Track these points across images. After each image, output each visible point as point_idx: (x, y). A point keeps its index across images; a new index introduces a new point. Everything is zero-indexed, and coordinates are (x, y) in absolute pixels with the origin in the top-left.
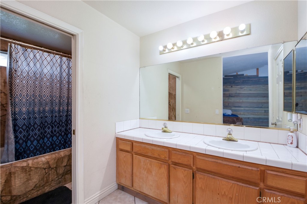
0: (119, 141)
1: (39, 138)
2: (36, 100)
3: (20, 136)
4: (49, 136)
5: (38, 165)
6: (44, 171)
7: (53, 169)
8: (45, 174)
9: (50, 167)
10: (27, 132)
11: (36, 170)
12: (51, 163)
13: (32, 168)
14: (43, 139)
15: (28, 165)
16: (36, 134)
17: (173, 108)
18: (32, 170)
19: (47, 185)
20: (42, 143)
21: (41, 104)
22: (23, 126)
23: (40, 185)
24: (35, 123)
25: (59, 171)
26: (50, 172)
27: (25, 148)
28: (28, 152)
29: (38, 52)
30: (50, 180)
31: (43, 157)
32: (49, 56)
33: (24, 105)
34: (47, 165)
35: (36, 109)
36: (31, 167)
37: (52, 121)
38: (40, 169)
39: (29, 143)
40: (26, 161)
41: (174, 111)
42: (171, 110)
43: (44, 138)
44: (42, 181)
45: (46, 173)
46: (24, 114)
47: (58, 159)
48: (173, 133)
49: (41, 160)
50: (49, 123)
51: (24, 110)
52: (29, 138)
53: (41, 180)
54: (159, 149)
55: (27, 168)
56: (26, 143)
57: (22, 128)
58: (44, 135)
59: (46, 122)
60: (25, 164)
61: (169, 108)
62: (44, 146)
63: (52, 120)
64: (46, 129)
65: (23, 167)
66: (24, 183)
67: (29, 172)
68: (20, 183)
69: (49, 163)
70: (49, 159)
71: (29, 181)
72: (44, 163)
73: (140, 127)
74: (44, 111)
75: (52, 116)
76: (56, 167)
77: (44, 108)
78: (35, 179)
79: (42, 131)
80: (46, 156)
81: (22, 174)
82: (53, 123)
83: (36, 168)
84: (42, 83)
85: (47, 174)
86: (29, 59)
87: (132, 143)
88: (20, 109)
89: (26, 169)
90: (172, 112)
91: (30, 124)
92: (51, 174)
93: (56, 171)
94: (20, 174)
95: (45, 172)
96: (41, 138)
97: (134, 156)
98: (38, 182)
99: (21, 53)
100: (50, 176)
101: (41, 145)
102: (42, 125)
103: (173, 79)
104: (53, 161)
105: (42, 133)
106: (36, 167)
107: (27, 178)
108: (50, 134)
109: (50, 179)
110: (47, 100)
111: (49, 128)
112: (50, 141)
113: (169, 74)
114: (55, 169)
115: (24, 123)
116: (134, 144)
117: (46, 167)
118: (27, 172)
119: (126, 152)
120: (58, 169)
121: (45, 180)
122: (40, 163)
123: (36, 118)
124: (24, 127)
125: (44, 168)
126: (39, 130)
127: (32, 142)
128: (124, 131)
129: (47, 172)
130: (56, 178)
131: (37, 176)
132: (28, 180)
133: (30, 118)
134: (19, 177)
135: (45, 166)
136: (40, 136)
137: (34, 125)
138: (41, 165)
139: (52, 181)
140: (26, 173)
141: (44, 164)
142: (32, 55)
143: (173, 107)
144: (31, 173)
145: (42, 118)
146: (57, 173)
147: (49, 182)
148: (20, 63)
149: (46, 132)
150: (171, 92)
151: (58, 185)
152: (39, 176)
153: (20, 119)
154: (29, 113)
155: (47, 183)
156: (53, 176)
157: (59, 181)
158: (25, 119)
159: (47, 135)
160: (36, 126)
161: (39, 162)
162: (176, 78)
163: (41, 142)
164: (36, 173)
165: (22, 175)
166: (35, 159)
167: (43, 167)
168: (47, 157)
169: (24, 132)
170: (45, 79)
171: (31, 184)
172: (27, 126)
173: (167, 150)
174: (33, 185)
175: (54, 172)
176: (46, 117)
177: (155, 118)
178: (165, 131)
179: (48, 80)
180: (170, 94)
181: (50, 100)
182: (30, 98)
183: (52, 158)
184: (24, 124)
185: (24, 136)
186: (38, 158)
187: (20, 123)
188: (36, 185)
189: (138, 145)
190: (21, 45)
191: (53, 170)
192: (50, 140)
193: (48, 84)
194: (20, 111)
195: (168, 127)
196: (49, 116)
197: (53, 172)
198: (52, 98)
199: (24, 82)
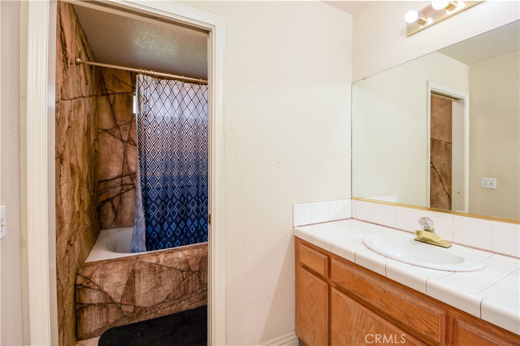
0: (301, 245)
1: (178, 220)
2: (174, 160)
3: (153, 214)
4: (193, 217)
5: (173, 264)
6: (181, 274)
7: (195, 273)
8: (182, 279)
9: (190, 270)
10: (163, 208)
11: (169, 272)
12: (191, 263)
13: (163, 268)
14: (185, 221)
15: (159, 261)
16: (174, 213)
17: (443, 175)
18: (163, 271)
19: (184, 298)
20: (184, 228)
21: (181, 166)
22: (156, 199)
23: (174, 296)
24: (174, 196)
25: (204, 279)
26: (190, 278)
27: (161, 233)
28: (165, 239)
29: (176, 83)
30: (189, 291)
31: (181, 250)
32: (192, 88)
33: (158, 167)
34: (185, 266)
35: (175, 174)
36: (162, 266)
37: (197, 194)
38: (175, 270)
39: (166, 225)
40: (157, 255)
41: (444, 182)
42: (437, 180)
43: (187, 219)
44: (178, 291)
45: (184, 279)
46: (158, 181)
47: (202, 258)
48: (455, 250)
49: (177, 256)
50: (193, 196)
51: (158, 174)
52: (166, 218)
53: (177, 289)
54: (407, 297)
55: (157, 266)
56: (162, 225)
57: (155, 202)
58: (186, 214)
59: (189, 194)
60: (154, 260)
61: (432, 174)
62: (186, 232)
63: (198, 191)
64: (190, 206)
65: (151, 264)
66: (152, 290)
67: (159, 272)
68: (146, 288)
69: (188, 262)
70: (188, 256)
71: (159, 287)
72: (181, 261)
73: (352, 218)
74: (186, 176)
75: (197, 186)
76: (198, 271)
77: (186, 173)
78: (168, 286)
79: (183, 208)
80: (185, 249)
81: (150, 275)
82: (198, 197)
83: (170, 268)
84: (182, 133)
85: (185, 281)
86: (164, 97)
87: (329, 258)
88: (153, 174)
89: (155, 268)
90: (438, 185)
91: (167, 196)
92: (191, 281)
93: (199, 278)
94: (147, 274)
95: (183, 277)
96: (182, 219)
97: (333, 290)
98: (172, 291)
99: (153, 88)
100: (190, 284)
101: (182, 230)
102: (182, 199)
103: (442, 106)
104: (195, 259)
105: (182, 212)
106: (169, 266)
107: (155, 283)
108: (195, 214)
109: (190, 289)
110: (191, 160)
111: (193, 204)
112: (194, 226)
113: (432, 92)
114: (197, 273)
115: (158, 194)
116: (333, 261)
117: (184, 268)
118: (157, 272)
119: (314, 274)
120: (202, 274)
121: (182, 290)
122: (175, 261)
123: (174, 188)
124: (158, 201)
125: (182, 270)
126: (179, 207)
127: (170, 224)
128: (312, 224)
129: (184, 277)
130: (199, 289)
131: (170, 282)
132: (158, 285)
133: (166, 188)
134: (145, 279)
135: (182, 267)
136: (180, 217)
137: (172, 198)
138: (176, 264)
139: (193, 292)
140: (155, 275)
141: (180, 263)
142: (167, 90)
143: (441, 172)
144: (162, 276)
145: (182, 187)
146: (200, 281)
147: (188, 294)
148: (151, 102)
149: (189, 210)
150: (435, 138)
151: (202, 302)
152: (173, 281)
153: (153, 188)
154: (165, 179)
155: (185, 295)
156: (194, 285)
157: (204, 294)
158: (160, 188)
159: (191, 215)
160: (174, 200)
161: (173, 259)
162: (451, 103)
163: (182, 225)
164: (170, 275)
165: (150, 277)
166: (169, 253)
167: (179, 267)
168: (186, 252)
169: (158, 209)
170: (187, 127)
171: (162, 293)
172: (163, 199)
173: (439, 312)
174: (164, 294)
175: (196, 279)
176: (189, 186)
177: (393, 199)
178: (425, 241)
179: (191, 127)
180: (435, 143)
181: (195, 160)
182: (167, 156)
183: (193, 255)
184: (158, 197)
185: (158, 215)
186: (173, 252)
187: (153, 194)
188: (169, 295)
189: (343, 266)
190: (152, 76)
191: (194, 275)
192: (195, 223)
193: (191, 133)
194: (153, 177)
195: (436, 231)
196: (194, 185)
197: (194, 279)
198: (198, 157)
199: (159, 132)
